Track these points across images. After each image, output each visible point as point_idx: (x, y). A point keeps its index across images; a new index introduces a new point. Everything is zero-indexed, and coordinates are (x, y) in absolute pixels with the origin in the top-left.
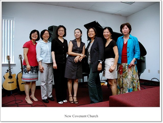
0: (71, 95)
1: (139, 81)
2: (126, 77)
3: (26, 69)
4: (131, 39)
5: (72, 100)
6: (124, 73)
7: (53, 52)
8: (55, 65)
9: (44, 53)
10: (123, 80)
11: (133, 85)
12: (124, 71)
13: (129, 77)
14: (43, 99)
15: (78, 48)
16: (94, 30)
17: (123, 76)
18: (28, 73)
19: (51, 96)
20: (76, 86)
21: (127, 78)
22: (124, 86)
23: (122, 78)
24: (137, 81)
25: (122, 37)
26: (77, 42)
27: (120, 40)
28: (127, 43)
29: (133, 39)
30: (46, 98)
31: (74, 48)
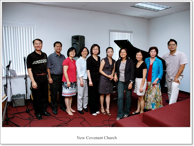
0: (102, 107)
1: (161, 97)
2: (150, 93)
3: (66, 85)
4: (156, 61)
5: (104, 112)
6: (149, 90)
7: (89, 71)
8: (91, 83)
9: (83, 69)
10: (147, 96)
11: (156, 100)
12: (149, 89)
13: (153, 94)
14: (78, 110)
15: (111, 66)
16: (126, 51)
17: (147, 93)
18: (69, 89)
19: (86, 108)
20: (108, 99)
21: (151, 95)
22: (148, 100)
23: (147, 94)
24: (160, 97)
25: (149, 58)
26: (109, 60)
27: (147, 61)
28: (152, 64)
29: (158, 62)
30: (81, 109)
31: (107, 66)
